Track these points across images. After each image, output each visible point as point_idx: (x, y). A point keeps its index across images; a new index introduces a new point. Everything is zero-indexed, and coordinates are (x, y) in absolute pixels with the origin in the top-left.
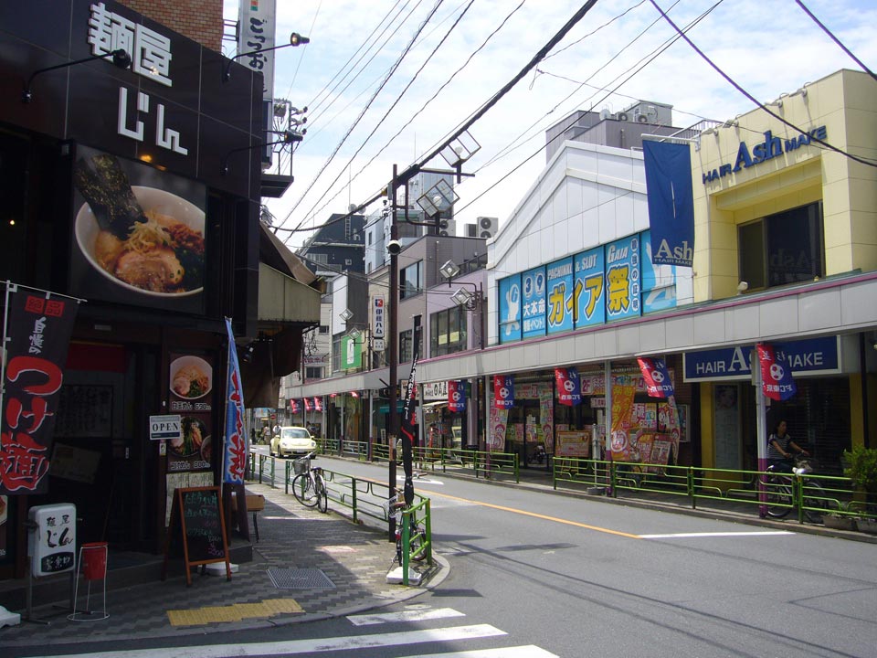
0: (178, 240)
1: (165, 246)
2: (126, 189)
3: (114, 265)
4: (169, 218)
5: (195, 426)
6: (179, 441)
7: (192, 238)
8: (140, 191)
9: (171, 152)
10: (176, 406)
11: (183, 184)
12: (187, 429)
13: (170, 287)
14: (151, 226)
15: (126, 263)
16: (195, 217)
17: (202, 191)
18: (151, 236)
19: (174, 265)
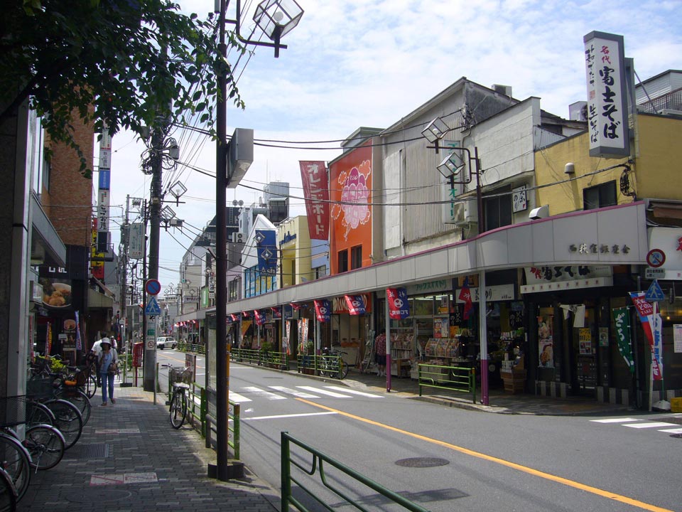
0: (64, 294)
1: (61, 296)
2: (51, 285)
3: (48, 302)
4: (62, 289)
5: (71, 336)
6: (67, 340)
7: (67, 293)
8: (54, 284)
9: (62, 273)
10: (65, 332)
11: (65, 281)
12: (69, 337)
13: (62, 305)
14: (58, 292)
15: (51, 301)
16: (68, 288)
17: (70, 281)
18: (57, 294)
19: (63, 300)
